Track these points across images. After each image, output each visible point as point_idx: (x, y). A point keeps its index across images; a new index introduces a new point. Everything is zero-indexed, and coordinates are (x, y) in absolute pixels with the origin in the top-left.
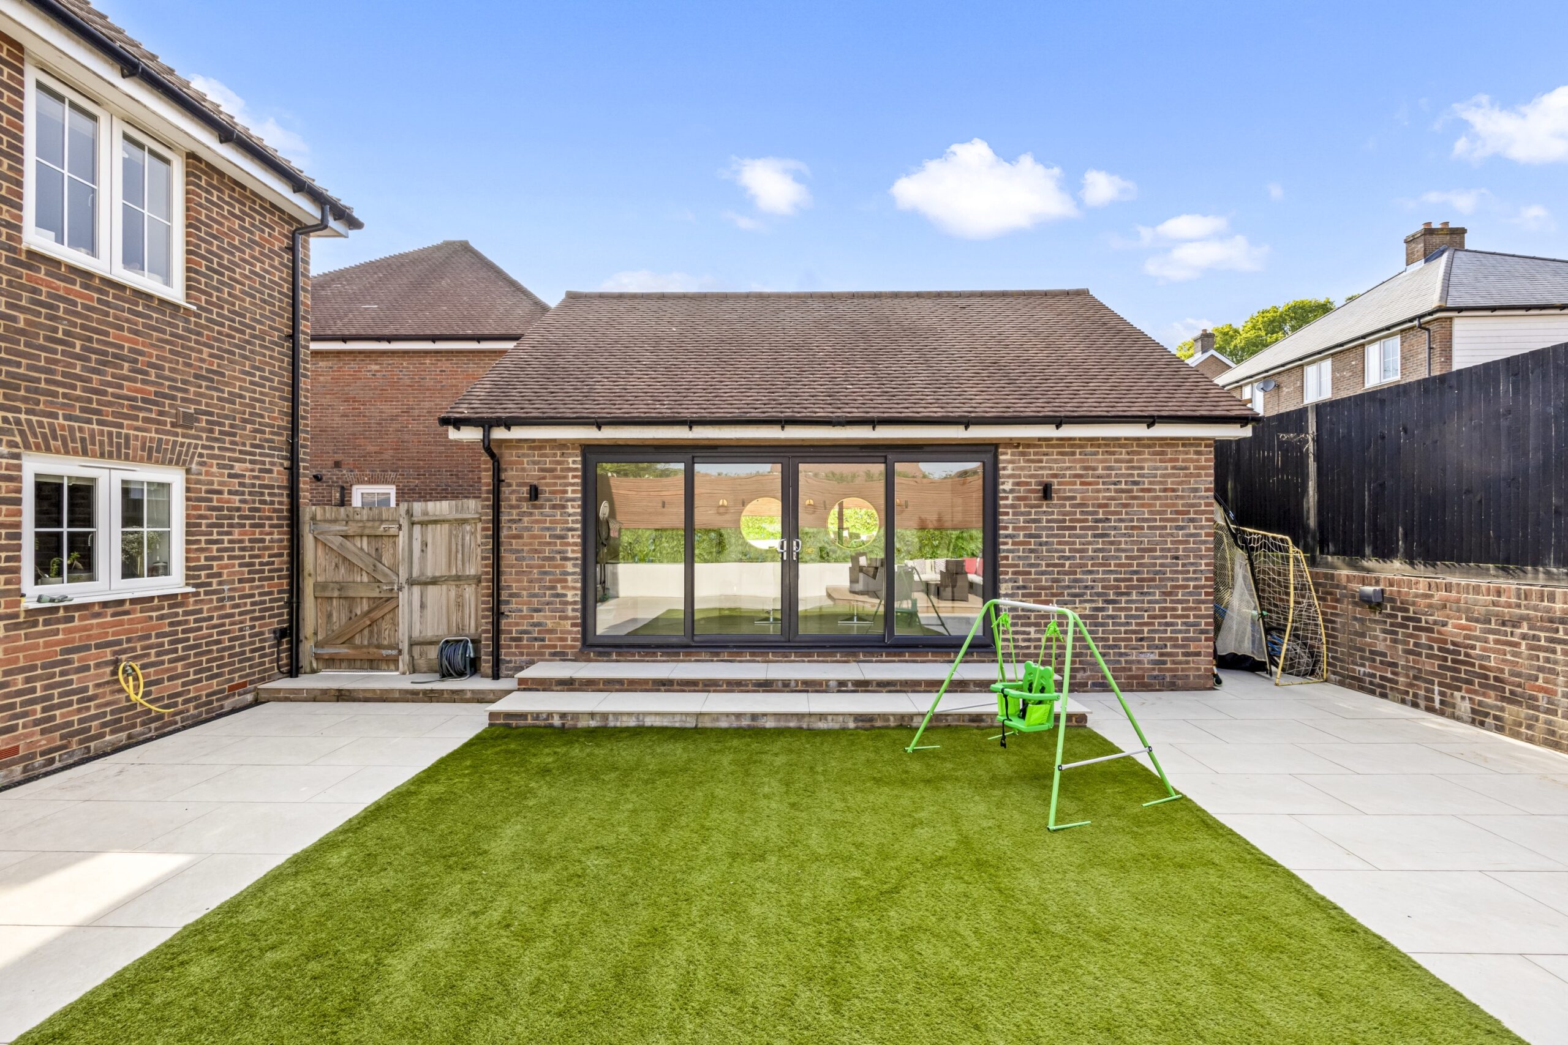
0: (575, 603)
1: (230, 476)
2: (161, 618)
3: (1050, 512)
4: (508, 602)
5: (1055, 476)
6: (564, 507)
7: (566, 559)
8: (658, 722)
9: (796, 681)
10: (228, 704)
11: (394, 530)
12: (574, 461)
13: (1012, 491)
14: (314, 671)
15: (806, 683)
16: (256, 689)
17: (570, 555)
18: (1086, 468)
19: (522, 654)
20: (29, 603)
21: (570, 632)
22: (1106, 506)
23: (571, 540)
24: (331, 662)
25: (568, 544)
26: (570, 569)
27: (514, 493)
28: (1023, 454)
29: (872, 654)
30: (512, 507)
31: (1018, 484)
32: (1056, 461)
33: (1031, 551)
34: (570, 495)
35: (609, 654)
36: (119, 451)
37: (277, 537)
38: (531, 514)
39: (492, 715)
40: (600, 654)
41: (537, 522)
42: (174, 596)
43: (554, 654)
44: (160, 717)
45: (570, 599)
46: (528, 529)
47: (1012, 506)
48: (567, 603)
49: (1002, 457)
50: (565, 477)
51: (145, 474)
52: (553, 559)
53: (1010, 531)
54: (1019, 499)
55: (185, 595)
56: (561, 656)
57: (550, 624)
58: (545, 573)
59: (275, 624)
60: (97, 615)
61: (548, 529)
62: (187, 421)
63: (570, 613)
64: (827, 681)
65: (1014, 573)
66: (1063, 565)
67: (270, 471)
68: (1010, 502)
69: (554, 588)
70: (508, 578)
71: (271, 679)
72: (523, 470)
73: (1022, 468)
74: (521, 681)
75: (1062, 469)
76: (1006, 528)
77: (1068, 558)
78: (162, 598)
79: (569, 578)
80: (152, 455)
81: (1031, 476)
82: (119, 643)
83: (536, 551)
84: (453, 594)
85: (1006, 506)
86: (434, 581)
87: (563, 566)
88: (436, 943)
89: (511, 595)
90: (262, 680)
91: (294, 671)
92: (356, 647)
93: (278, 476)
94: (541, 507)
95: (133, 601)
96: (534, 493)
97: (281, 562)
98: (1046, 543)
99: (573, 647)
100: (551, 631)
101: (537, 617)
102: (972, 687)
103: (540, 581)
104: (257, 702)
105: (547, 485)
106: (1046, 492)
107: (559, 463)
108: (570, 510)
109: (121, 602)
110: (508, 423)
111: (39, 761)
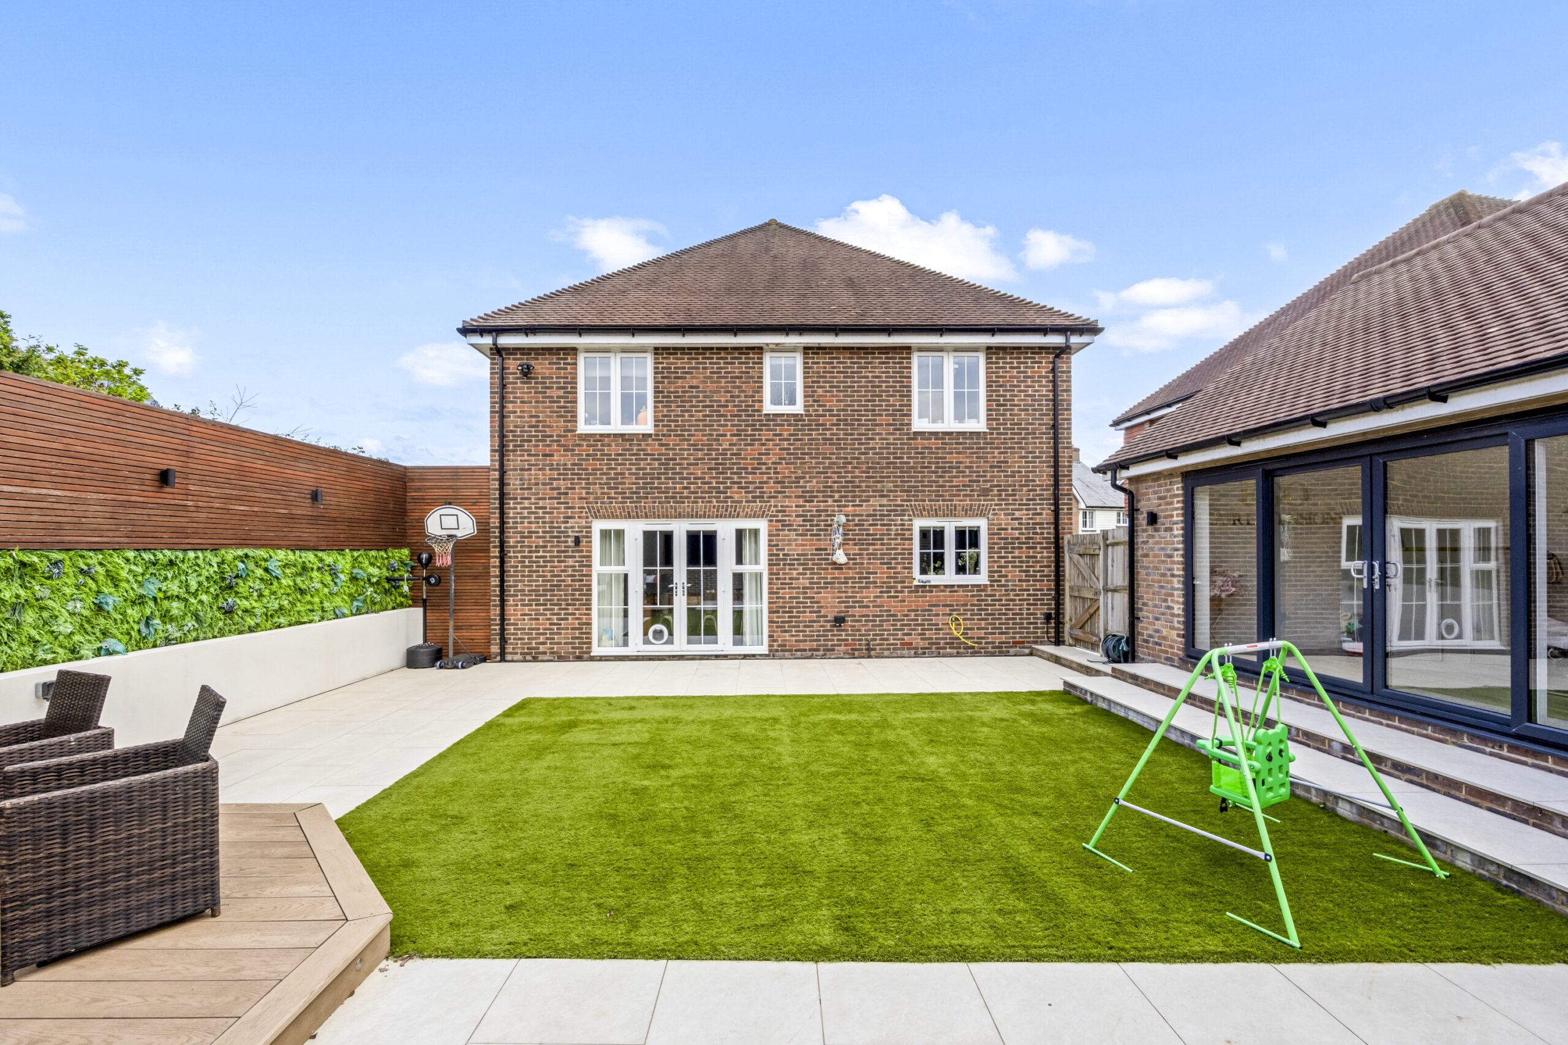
0: (1178, 616)
1: (1012, 519)
2: (973, 596)
4: (1141, 610)
6: (1171, 529)
7: (1173, 576)
8: (1138, 720)
10: (1012, 650)
11: (1097, 552)
12: (1178, 487)
14: (1070, 645)
16: (1030, 647)
17: (1176, 572)
19: (1149, 654)
20: (916, 583)
21: (1176, 641)
23: (1177, 559)
24: (1078, 641)
25: (1175, 563)
26: (1176, 585)
27: (1142, 519)
30: (1142, 531)
34: (1175, 519)
36: (951, 513)
37: (1046, 555)
38: (1152, 536)
39: (1066, 683)
41: (1157, 543)
42: (979, 586)
43: (1167, 659)
44: (973, 648)
45: (1177, 611)
46: (1152, 549)
48: (1173, 615)
50: (1173, 503)
51: (967, 523)
52: (1166, 575)
55: (986, 586)
56: (1169, 661)
57: (1165, 632)
58: (1162, 587)
59: (1041, 611)
60: (943, 591)
61: (1163, 549)
62: (985, 492)
63: (1177, 625)
67: (1041, 514)
69: (1167, 601)
70: (1141, 591)
71: (1042, 643)
72: (1147, 500)
74: (1114, 669)
78: (973, 586)
79: (1176, 593)
80: (968, 512)
82: (952, 605)
83: (1156, 568)
86: (1115, 591)
87: (1171, 582)
89: (1142, 604)
90: (1036, 643)
91: (1058, 641)
92: (1085, 633)
93: (1047, 515)
94: (1157, 530)
95: (959, 586)
96: (1154, 520)
97: (1050, 571)
99: (1177, 655)
100: (1164, 638)
101: (1158, 625)
103: (1159, 593)
104: (1031, 654)
105: (1163, 511)
107: (1168, 491)
108: (1176, 532)
109: (953, 586)
111: (920, 651)
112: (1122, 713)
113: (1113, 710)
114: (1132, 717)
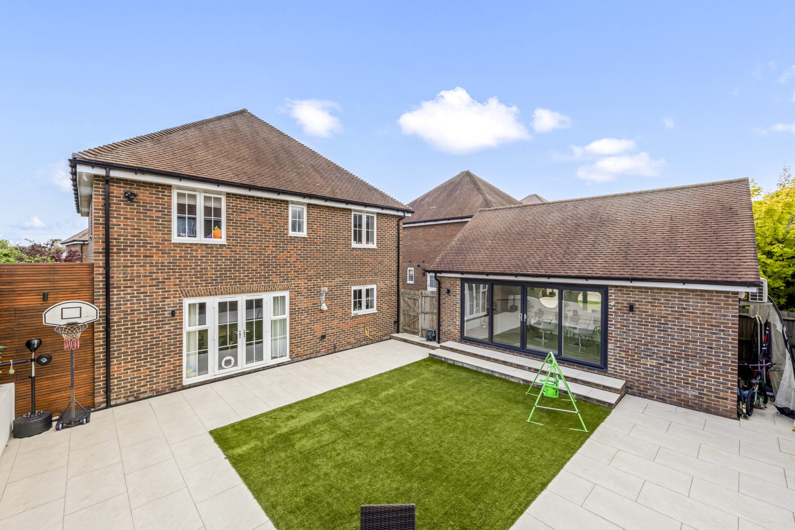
0: (458, 325)
1: (385, 284)
2: (372, 318)
3: (632, 318)
4: (442, 322)
5: (637, 301)
6: (456, 296)
7: (456, 311)
8: (467, 366)
10: (384, 338)
11: (418, 298)
12: (459, 283)
13: (614, 306)
14: (402, 333)
15: (518, 365)
16: (390, 336)
17: (457, 311)
18: (654, 299)
19: (445, 338)
20: (352, 315)
21: (457, 334)
22: (666, 317)
23: (458, 306)
24: (406, 331)
25: (457, 307)
26: (458, 315)
27: (444, 291)
28: (620, 290)
30: (443, 295)
31: (618, 303)
32: (637, 295)
33: (624, 332)
34: (457, 293)
35: (467, 342)
36: (365, 283)
37: (394, 298)
38: (448, 297)
39: (430, 354)
40: (465, 342)
41: (449, 300)
42: (374, 313)
43: (453, 339)
44: (372, 339)
45: (457, 324)
46: (447, 302)
47: (614, 312)
48: (456, 325)
49: (609, 291)
50: (456, 287)
51: (369, 287)
52: (453, 311)
53: (613, 322)
54: (618, 309)
55: (376, 313)
56: (454, 340)
57: (452, 330)
58: (451, 315)
59: (394, 320)
60: (362, 317)
61: (452, 302)
62: (376, 274)
63: (457, 328)
65: (615, 340)
66: (641, 341)
67: (393, 282)
68: (613, 310)
69: (453, 320)
70: (442, 315)
71: (393, 333)
72: (446, 284)
73: (620, 297)
74: (441, 346)
75: (640, 298)
76: (611, 321)
77: (644, 338)
78: (372, 313)
79: (457, 317)
80: (371, 282)
81: (624, 300)
82: (365, 323)
83: (449, 308)
84: (431, 317)
85: (611, 312)
86: (427, 313)
87: (455, 314)
88: (390, 393)
89: (443, 320)
90: (391, 333)
91: (398, 332)
92: (411, 328)
93: (395, 283)
94: (450, 295)
95: (368, 314)
96: (448, 291)
97: (395, 304)
98: (632, 330)
99: (458, 338)
100: (452, 332)
101: (449, 328)
103: (450, 317)
104: (390, 339)
105: (452, 289)
106: (631, 308)
107: (455, 283)
108: (458, 297)
109: (365, 315)
110: (441, 272)
111: (354, 345)
112: (461, 365)
113: (456, 364)
114: (465, 365)
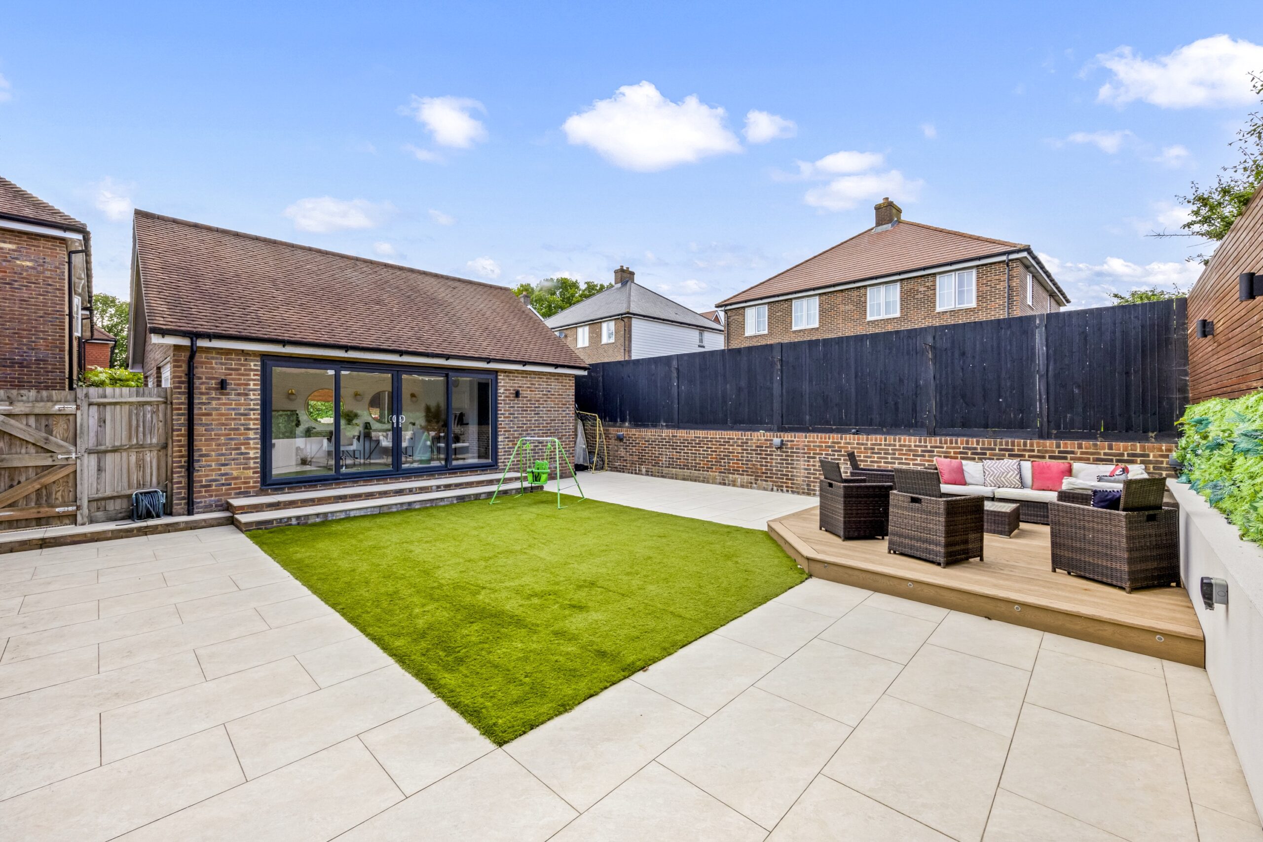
0: (256, 458)
3: (519, 403)
4: (198, 461)
5: (520, 387)
6: (247, 395)
7: (248, 429)
9: (416, 488)
11: (70, 411)
12: (255, 365)
13: (503, 393)
17: (252, 426)
18: (532, 384)
19: (211, 496)
21: (251, 478)
22: (538, 401)
23: (252, 417)
25: (251, 419)
26: (252, 436)
27: (205, 384)
28: (508, 376)
29: (442, 474)
30: (202, 394)
31: (506, 390)
32: (520, 380)
33: (511, 421)
34: (252, 387)
35: (283, 489)
38: (219, 399)
40: (276, 489)
41: (225, 404)
43: (240, 493)
45: (251, 455)
46: (216, 409)
47: (504, 400)
48: (250, 458)
49: (499, 377)
50: (249, 375)
52: (238, 429)
53: (502, 412)
54: (506, 397)
57: (235, 473)
58: (232, 439)
61: (234, 409)
63: (252, 465)
64: (431, 486)
65: (505, 431)
66: (523, 427)
68: (502, 398)
69: (239, 449)
70: (200, 444)
72: (212, 368)
73: (507, 383)
75: (522, 384)
76: (501, 410)
77: (525, 424)
79: (251, 442)
81: (511, 387)
83: (223, 424)
84: (133, 458)
85: (501, 400)
86: (113, 450)
87: (246, 434)
89: (201, 456)
94: (228, 394)
96: (223, 385)
98: (517, 417)
99: (254, 487)
100: (236, 478)
101: (224, 470)
102: (495, 483)
103: (226, 444)
105: (233, 379)
106: (517, 394)
107: (242, 365)
108: (252, 397)
110: (210, 337)
